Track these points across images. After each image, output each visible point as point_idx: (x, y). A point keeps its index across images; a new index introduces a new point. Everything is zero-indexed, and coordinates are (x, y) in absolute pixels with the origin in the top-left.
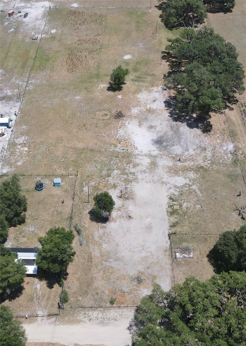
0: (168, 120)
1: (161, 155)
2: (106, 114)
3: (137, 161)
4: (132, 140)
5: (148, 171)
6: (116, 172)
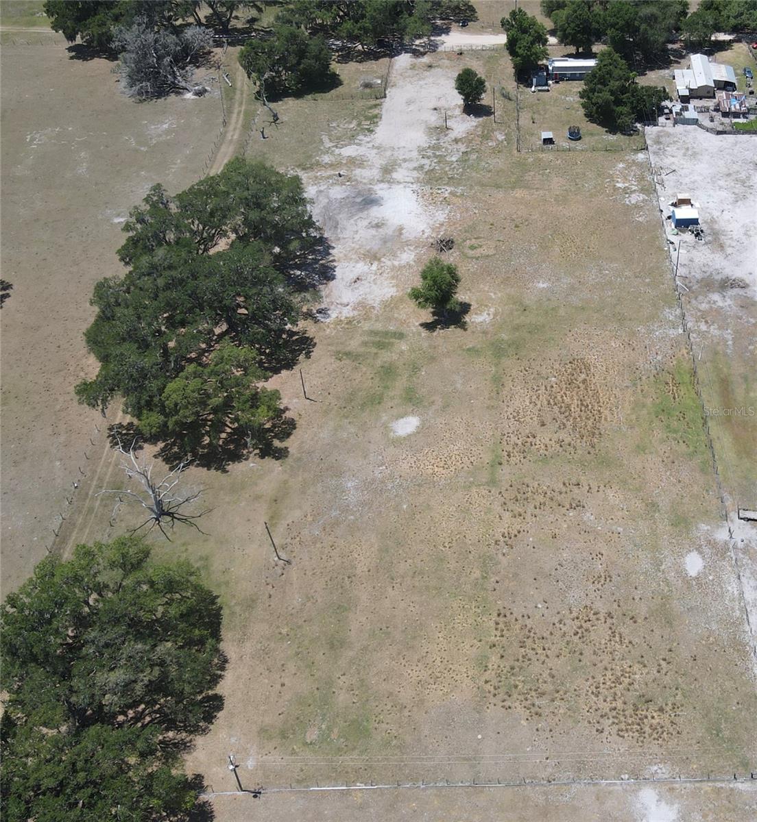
0: (339, 239)
1: (371, 184)
2: (473, 250)
3: (415, 174)
4: (421, 204)
6: (454, 159)
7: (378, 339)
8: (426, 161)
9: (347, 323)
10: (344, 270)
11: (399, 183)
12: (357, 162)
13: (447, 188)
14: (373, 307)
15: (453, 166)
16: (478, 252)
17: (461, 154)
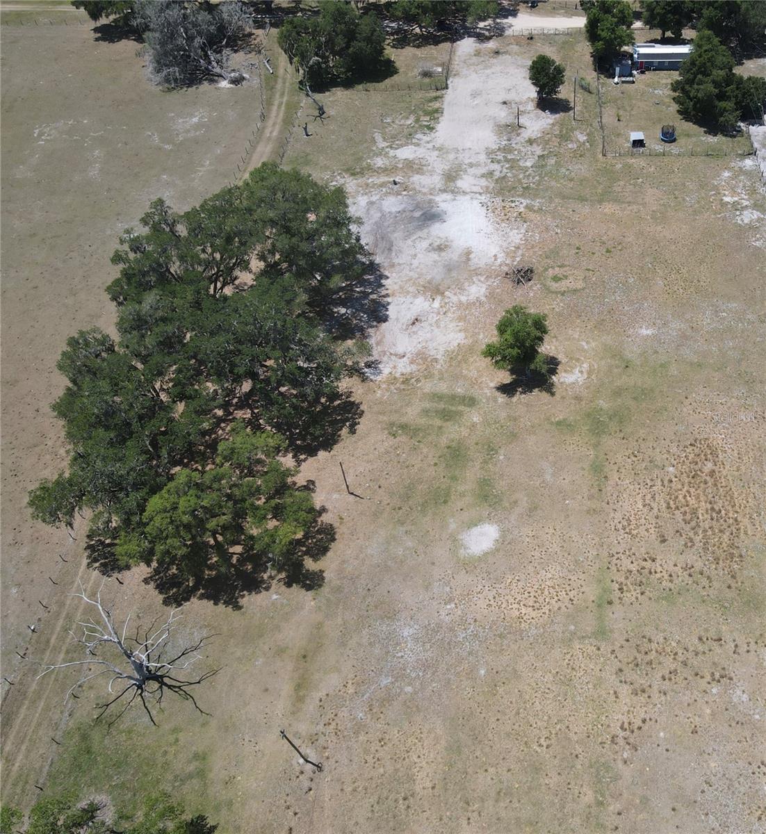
0: (393, 266)
1: (431, 194)
2: (556, 282)
3: (483, 182)
4: (492, 220)
6: (529, 164)
7: (442, 406)
8: (496, 167)
9: (403, 382)
10: (400, 308)
11: (465, 193)
12: (415, 166)
13: (523, 201)
14: (436, 360)
15: (528, 173)
16: (563, 285)
17: (537, 158)
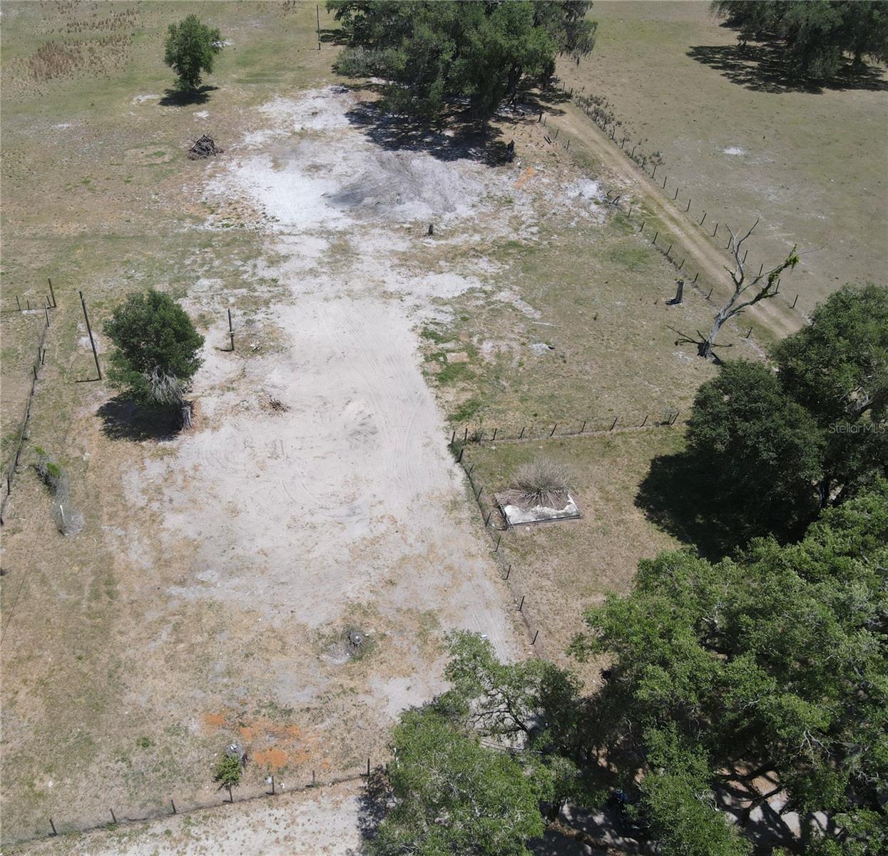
1: (363, 227)
2: (159, 152)
3: (282, 249)
4: (254, 201)
5: (324, 270)
6: (205, 282)
11: (309, 233)
13: (210, 228)
15: (205, 268)
16: (152, 149)
17: (190, 293)
